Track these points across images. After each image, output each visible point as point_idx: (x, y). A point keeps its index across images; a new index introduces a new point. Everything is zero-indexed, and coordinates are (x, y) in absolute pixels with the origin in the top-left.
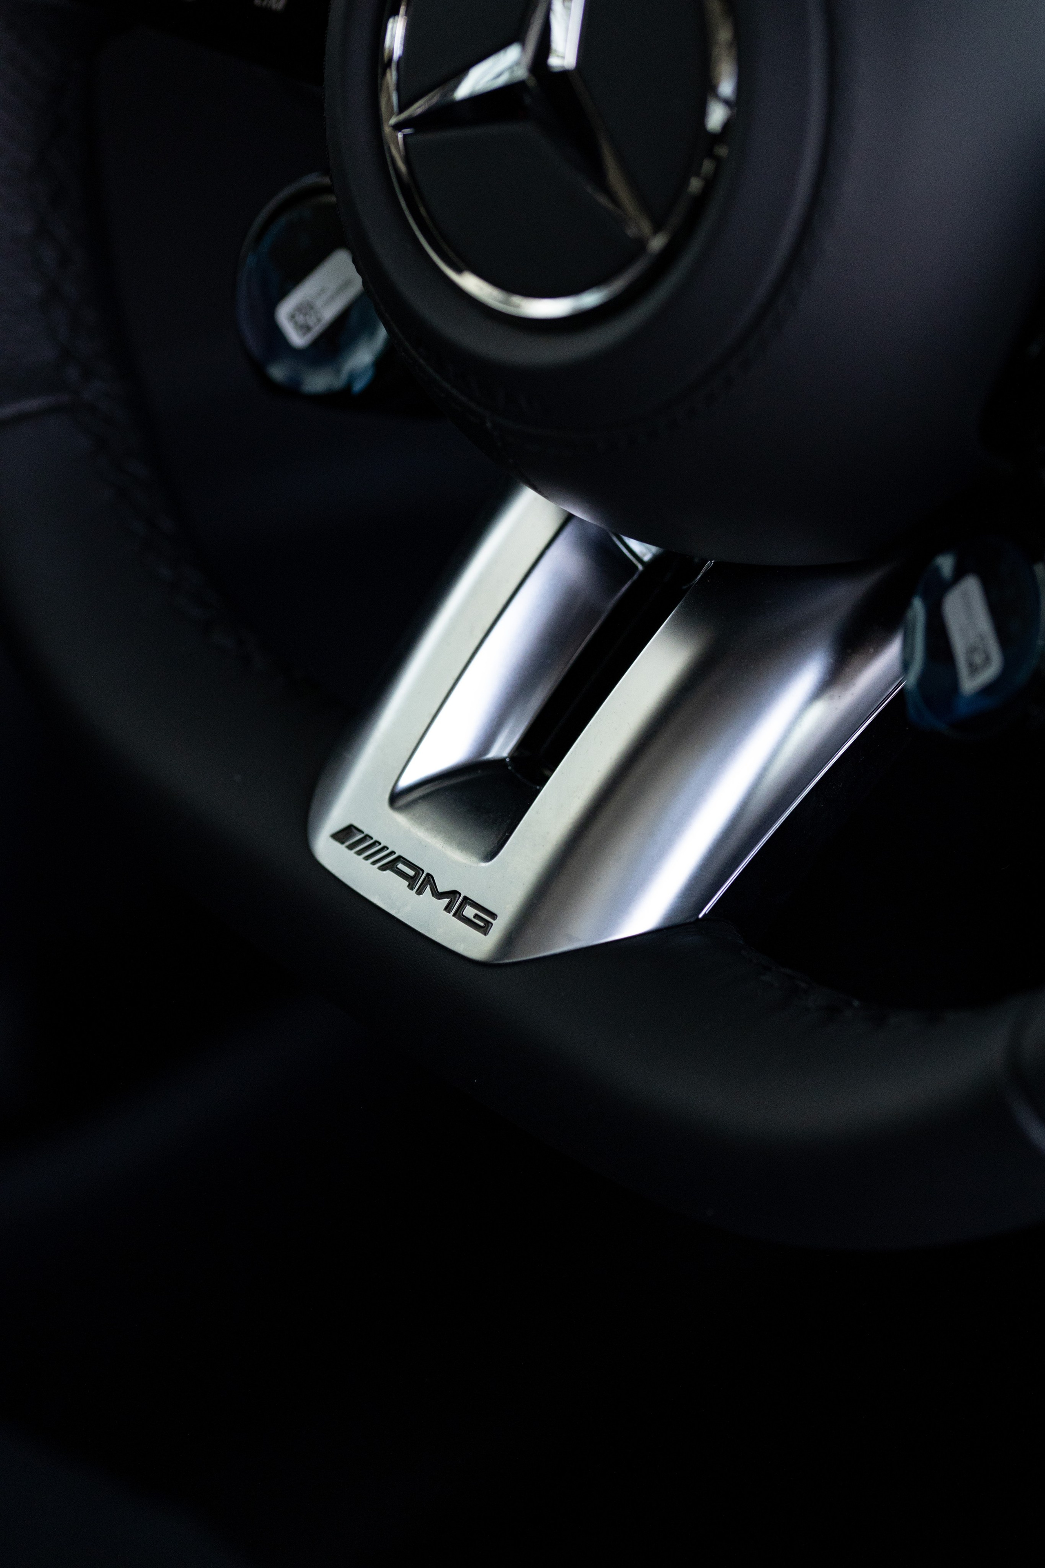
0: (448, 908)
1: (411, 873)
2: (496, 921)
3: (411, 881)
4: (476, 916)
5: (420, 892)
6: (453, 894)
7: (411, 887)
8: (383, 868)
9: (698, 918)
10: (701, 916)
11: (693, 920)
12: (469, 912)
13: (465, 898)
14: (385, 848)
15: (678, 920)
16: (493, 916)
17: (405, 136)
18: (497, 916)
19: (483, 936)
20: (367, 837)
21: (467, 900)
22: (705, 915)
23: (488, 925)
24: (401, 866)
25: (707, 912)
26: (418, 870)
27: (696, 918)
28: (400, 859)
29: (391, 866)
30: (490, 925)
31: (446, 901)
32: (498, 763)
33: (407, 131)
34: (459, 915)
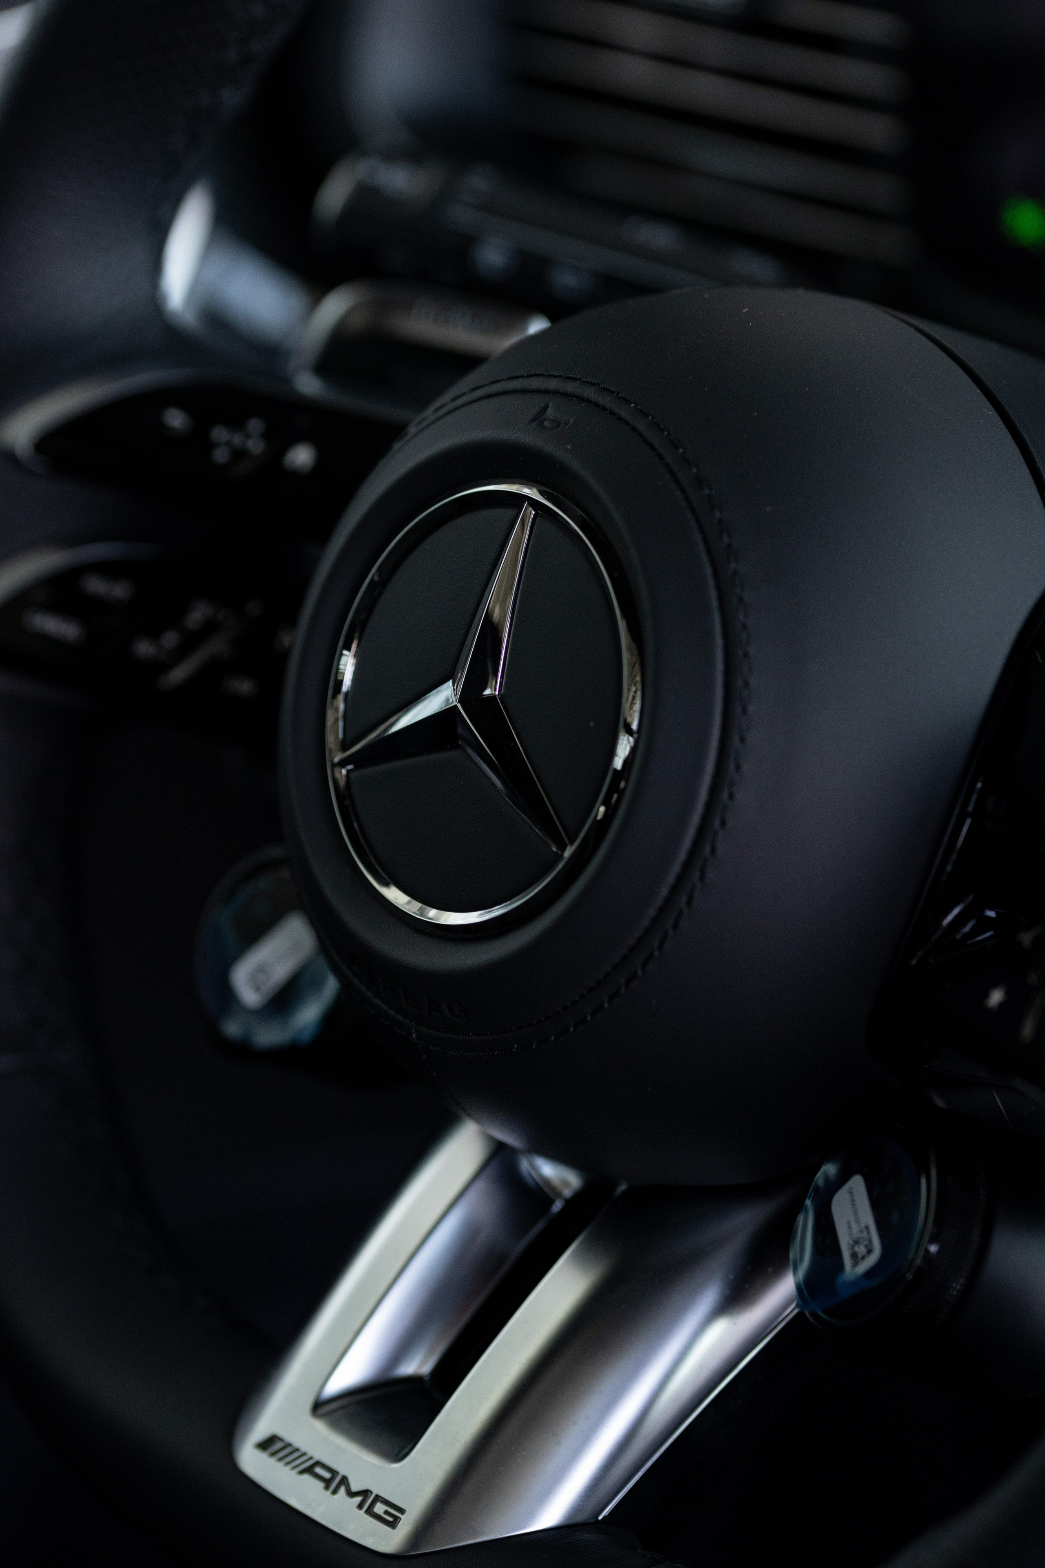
0: (360, 1506)
1: (327, 1475)
2: (404, 1516)
3: (327, 1483)
4: (386, 1512)
5: (335, 1492)
6: (365, 1493)
7: (327, 1488)
8: (302, 1472)
9: (597, 1519)
10: (600, 1518)
11: (592, 1521)
12: (380, 1508)
13: (377, 1497)
14: (305, 1454)
15: (579, 1519)
16: (402, 1511)
17: (348, 771)
18: (405, 1511)
19: (391, 1530)
20: (289, 1445)
21: (378, 1498)
22: (604, 1517)
23: (397, 1520)
24: (319, 1470)
25: (606, 1515)
26: (334, 1473)
27: (595, 1520)
28: (318, 1463)
29: (309, 1470)
30: (399, 1519)
31: (358, 1499)
32: (414, 1380)
33: (350, 767)
34: (370, 1512)
